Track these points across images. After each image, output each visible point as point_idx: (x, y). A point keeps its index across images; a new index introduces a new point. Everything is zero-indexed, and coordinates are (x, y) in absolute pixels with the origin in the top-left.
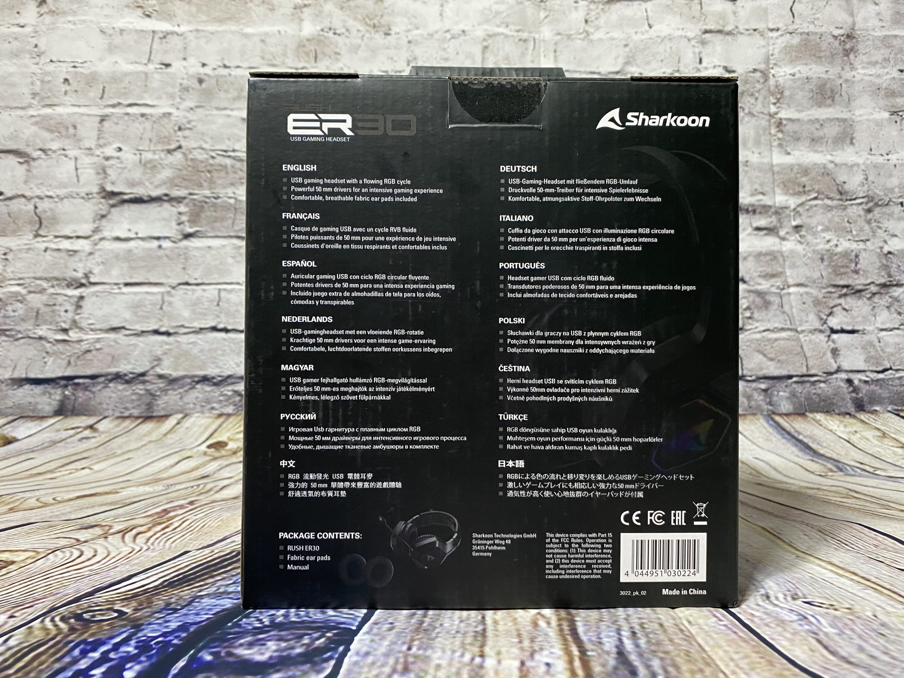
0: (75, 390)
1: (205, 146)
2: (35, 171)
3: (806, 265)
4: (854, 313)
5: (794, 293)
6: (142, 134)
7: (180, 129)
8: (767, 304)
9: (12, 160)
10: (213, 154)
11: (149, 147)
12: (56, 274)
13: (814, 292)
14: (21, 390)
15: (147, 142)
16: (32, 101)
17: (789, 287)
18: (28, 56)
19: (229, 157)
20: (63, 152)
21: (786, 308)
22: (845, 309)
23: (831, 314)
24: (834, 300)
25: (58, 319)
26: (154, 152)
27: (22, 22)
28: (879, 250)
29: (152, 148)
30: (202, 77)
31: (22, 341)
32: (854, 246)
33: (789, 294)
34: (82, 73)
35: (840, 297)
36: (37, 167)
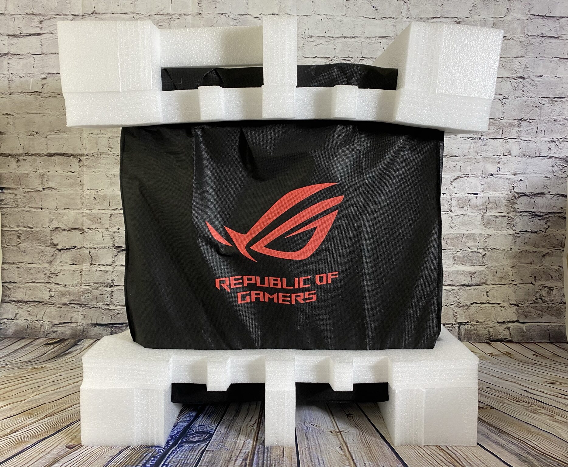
0: (115, 329)
2: (87, 238)
9: (78, 232)
12: (101, 281)
14: (95, 328)
16: (82, 206)
18: (77, 186)
20: (97, 229)
25: (105, 300)
27: (73, 170)
31: (93, 309)
34: (100, 195)
36: (88, 236)
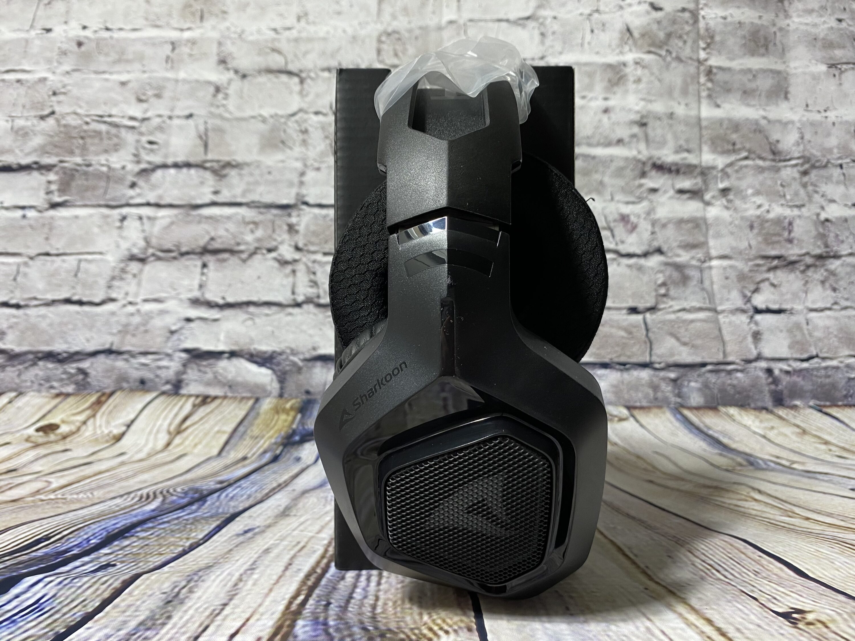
1: (79, 111)
3: (732, 233)
4: (784, 289)
5: (716, 267)
6: (16, 99)
7: (54, 94)
8: (685, 280)
10: (88, 120)
11: (22, 113)
13: (739, 264)
15: (21, 108)
17: (711, 259)
19: (105, 122)
21: (707, 284)
22: (773, 285)
23: (756, 290)
24: (761, 273)
26: (27, 119)
28: (815, 217)
29: (26, 114)
30: (82, 40)
32: (788, 212)
33: (710, 268)
35: (770, 270)
